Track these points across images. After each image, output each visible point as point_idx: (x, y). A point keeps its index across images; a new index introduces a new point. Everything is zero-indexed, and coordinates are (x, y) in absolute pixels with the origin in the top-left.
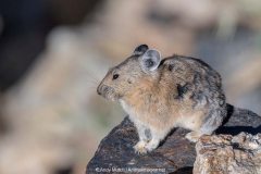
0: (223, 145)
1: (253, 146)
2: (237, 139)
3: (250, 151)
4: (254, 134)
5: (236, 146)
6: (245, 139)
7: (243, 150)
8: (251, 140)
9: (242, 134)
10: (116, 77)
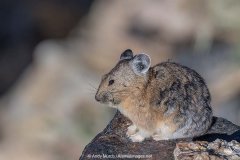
0: (200, 152)
1: (228, 152)
2: (213, 145)
3: (225, 157)
4: (229, 141)
5: (211, 152)
6: (220, 146)
7: (218, 155)
8: (226, 147)
9: (218, 140)
10: (112, 82)
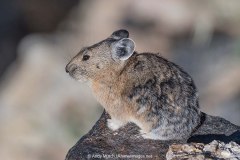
0: (195, 154)
1: (226, 154)
2: (209, 148)
4: (226, 142)
5: (207, 155)
6: (217, 148)
7: (215, 158)
8: (223, 149)
9: (215, 142)
